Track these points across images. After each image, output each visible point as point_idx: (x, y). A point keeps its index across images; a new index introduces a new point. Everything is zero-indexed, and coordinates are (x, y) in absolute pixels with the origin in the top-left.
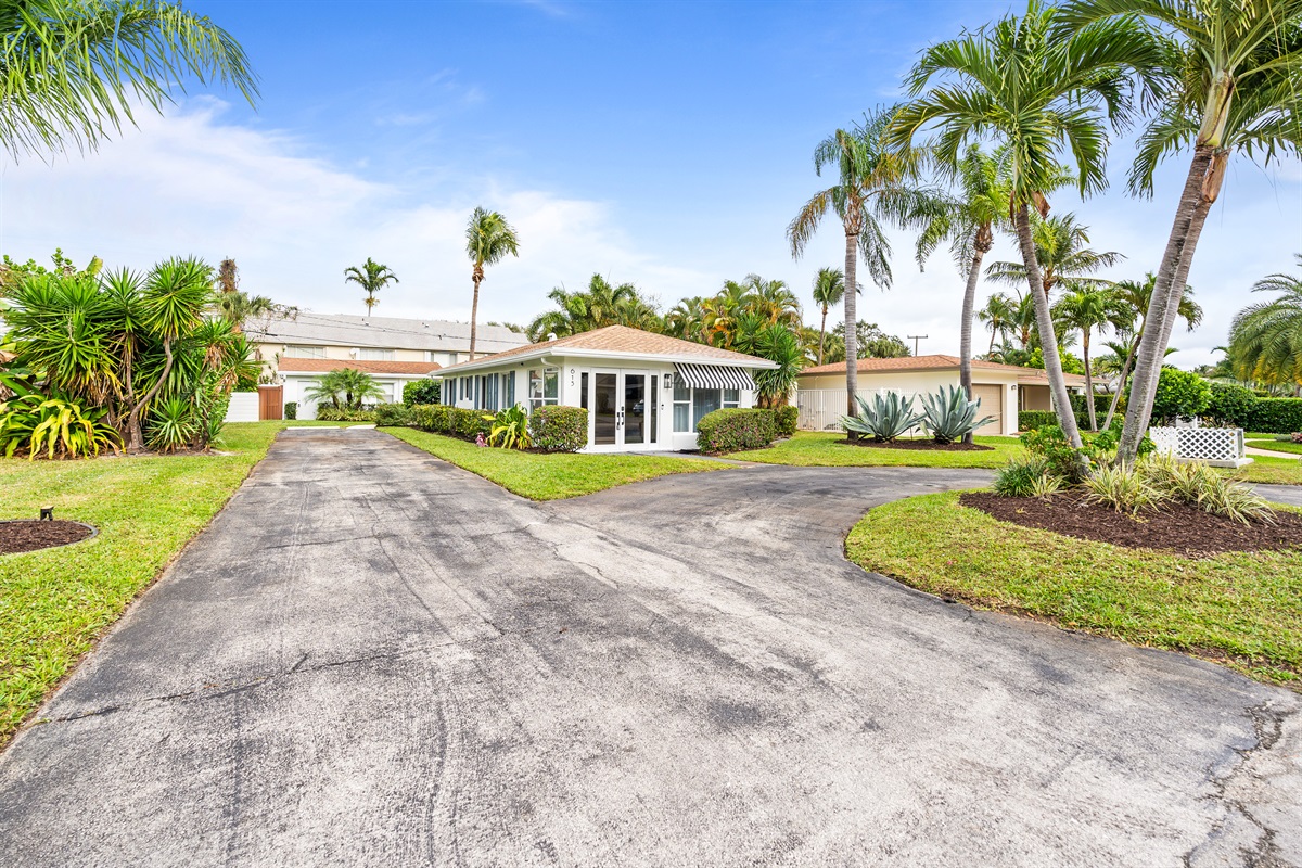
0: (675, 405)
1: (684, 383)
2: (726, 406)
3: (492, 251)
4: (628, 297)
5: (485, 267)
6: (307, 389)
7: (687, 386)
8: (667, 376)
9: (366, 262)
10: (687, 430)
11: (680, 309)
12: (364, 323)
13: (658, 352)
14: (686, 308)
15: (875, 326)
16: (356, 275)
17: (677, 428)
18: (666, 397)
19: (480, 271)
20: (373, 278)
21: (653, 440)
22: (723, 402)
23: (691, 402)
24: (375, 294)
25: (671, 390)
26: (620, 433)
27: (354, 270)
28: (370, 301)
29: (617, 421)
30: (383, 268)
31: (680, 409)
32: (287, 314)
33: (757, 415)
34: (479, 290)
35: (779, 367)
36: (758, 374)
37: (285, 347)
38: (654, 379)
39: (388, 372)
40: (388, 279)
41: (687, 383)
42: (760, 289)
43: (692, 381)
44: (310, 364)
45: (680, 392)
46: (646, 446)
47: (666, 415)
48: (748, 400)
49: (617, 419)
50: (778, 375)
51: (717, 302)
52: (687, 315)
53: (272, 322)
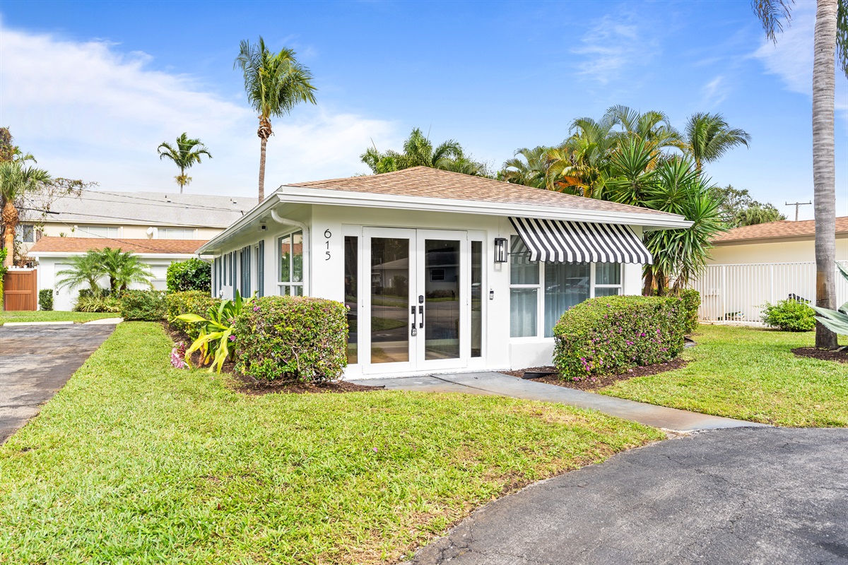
0: (513, 292)
1: (528, 251)
2: (598, 291)
3: (281, 99)
4: (452, 157)
5: (273, 118)
6: (60, 273)
7: (534, 258)
8: (498, 242)
9: (180, 137)
10: (534, 334)
11: (517, 164)
12: (166, 200)
13: (482, 199)
14: (524, 160)
15: (745, 192)
16: (169, 151)
17: (516, 332)
18: (497, 278)
19: (268, 124)
20: (185, 154)
21: (476, 353)
22: (593, 286)
23: (541, 288)
24: (187, 171)
25: (506, 266)
26: (417, 341)
27: (165, 145)
28: (182, 180)
29: (411, 321)
30: (196, 143)
31: (521, 298)
32: (70, 189)
33: (659, 307)
34: (267, 147)
35: (690, 224)
36: (650, 236)
37: (76, 226)
38: (476, 247)
39: (163, 251)
40: (201, 155)
41: (534, 252)
42: (628, 125)
43: (543, 247)
44: (74, 243)
45: (523, 268)
46: (464, 363)
47: (497, 309)
48: (633, 282)
49: (411, 316)
50: (682, 239)
51: (569, 148)
52: (525, 170)
53: (54, 198)
